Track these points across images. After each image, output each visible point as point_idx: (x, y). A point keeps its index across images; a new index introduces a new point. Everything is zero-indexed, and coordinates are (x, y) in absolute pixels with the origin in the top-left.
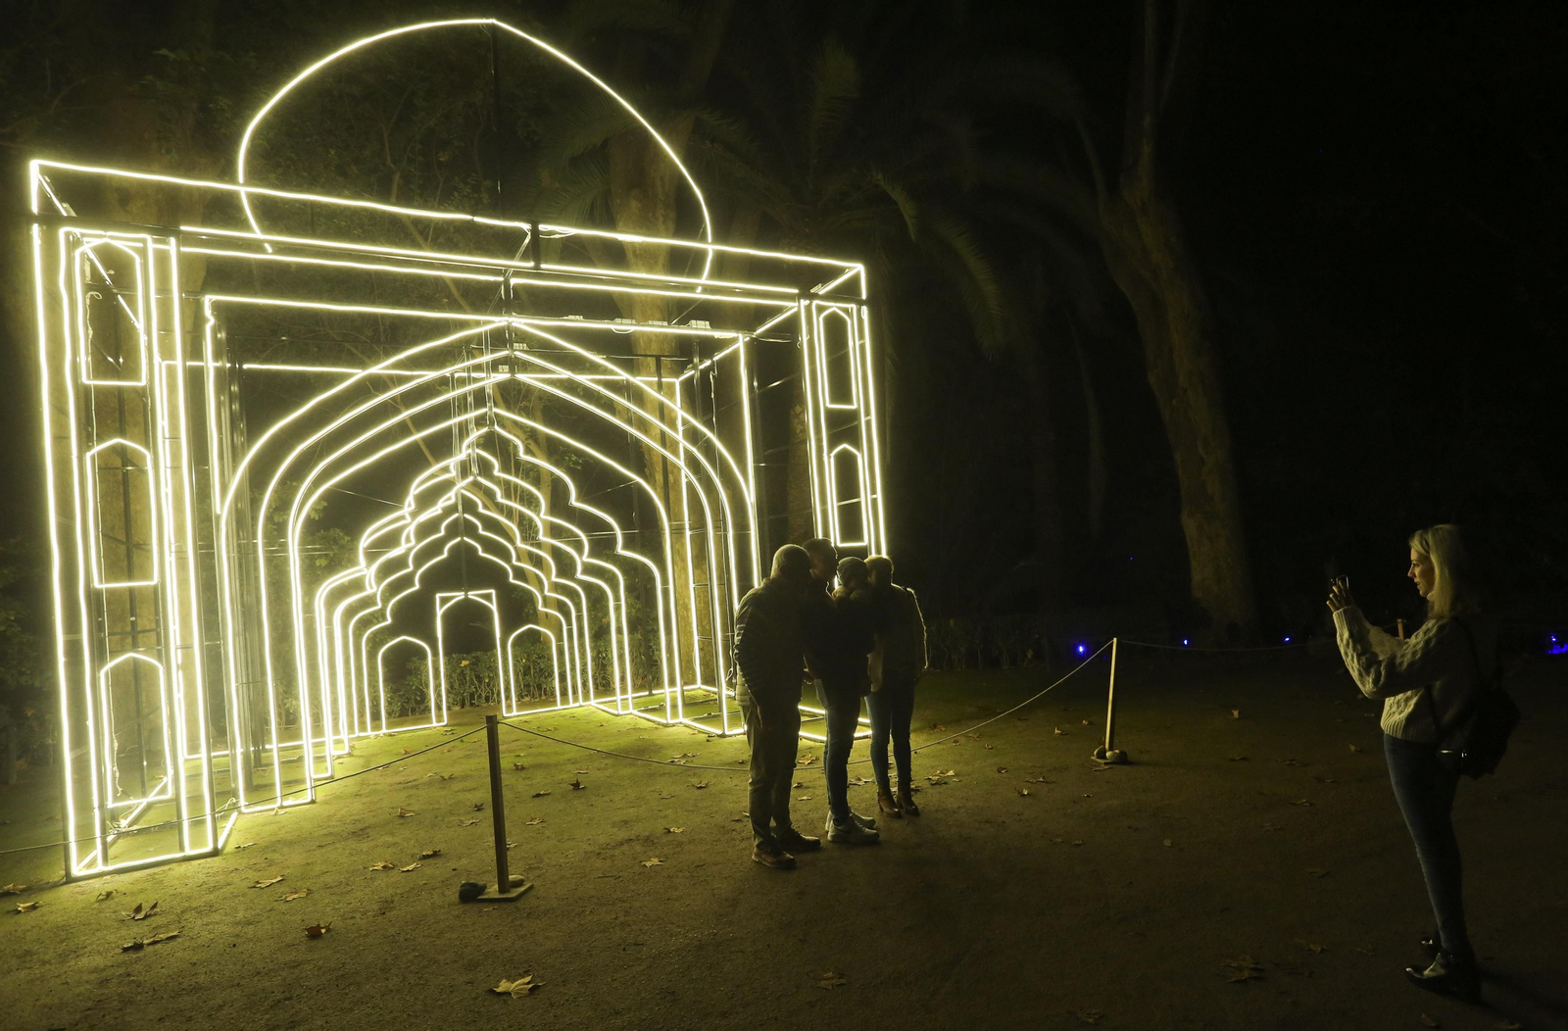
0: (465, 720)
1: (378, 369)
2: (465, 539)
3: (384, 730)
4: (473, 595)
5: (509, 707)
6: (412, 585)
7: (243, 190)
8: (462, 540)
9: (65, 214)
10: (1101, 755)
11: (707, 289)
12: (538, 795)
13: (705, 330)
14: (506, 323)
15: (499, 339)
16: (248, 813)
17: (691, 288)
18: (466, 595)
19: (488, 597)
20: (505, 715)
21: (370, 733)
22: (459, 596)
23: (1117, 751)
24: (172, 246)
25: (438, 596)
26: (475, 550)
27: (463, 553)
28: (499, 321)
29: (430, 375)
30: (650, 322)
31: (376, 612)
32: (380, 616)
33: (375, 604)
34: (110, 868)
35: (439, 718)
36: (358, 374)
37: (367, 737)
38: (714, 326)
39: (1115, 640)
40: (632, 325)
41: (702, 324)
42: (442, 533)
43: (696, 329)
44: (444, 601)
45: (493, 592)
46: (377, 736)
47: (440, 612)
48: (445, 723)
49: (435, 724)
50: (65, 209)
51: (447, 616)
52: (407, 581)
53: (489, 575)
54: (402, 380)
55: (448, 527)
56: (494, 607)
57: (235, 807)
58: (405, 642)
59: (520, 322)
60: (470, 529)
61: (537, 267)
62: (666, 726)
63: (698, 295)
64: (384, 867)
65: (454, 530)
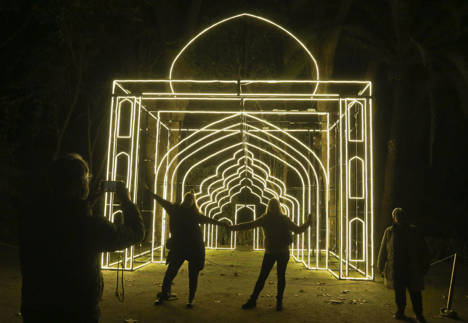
0: (241, 249)
1: (203, 129)
2: (247, 187)
3: (216, 248)
4: (248, 206)
5: (256, 247)
6: (229, 201)
7: (170, 81)
8: (246, 187)
9: (128, 93)
10: (443, 311)
11: (315, 97)
12: (222, 275)
13: (313, 112)
14: (241, 114)
15: (238, 119)
16: (153, 263)
17: (309, 97)
18: (245, 206)
19: (252, 207)
20: (254, 249)
21: (212, 248)
22: (243, 206)
23: (451, 311)
24: (140, 98)
25: (237, 205)
26: (250, 190)
27: (246, 191)
28: (238, 113)
29: (218, 131)
30: (292, 111)
31: (218, 208)
32: (218, 210)
33: (217, 206)
34: (109, 268)
35: (233, 247)
36: (197, 131)
37: (211, 249)
38: (317, 111)
39: (456, 254)
40: (285, 112)
41: (312, 110)
42: (240, 184)
43: (310, 112)
44: (238, 207)
45: (254, 206)
46: (214, 249)
47: (236, 211)
48: (235, 249)
49: (231, 249)
50: (127, 92)
51: (238, 212)
52: (227, 200)
53: (254, 200)
54: (209, 133)
55: (242, 183)
56: (254, 211)
57: (151, 260)
58: (225, 219)
59: (245, 113)
60: (249, 184)
61: (238, 95)
62: (297, 262)
63: (312, 99)
64: (156, 284)
65: (243, 184)
